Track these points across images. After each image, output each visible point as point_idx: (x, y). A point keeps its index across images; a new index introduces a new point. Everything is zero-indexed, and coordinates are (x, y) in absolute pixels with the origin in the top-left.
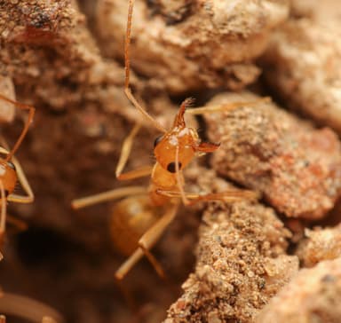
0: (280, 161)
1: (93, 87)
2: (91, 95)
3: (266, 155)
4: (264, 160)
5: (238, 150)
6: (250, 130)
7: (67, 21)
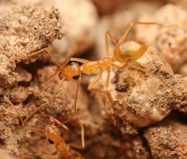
0: (179, 149)
1: (94, 136)
2: (96, 140)
3: (172, 147)
4: (172, 150)
5: (159, 148)
6: (162, 138)
7: (69, 112)
